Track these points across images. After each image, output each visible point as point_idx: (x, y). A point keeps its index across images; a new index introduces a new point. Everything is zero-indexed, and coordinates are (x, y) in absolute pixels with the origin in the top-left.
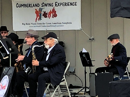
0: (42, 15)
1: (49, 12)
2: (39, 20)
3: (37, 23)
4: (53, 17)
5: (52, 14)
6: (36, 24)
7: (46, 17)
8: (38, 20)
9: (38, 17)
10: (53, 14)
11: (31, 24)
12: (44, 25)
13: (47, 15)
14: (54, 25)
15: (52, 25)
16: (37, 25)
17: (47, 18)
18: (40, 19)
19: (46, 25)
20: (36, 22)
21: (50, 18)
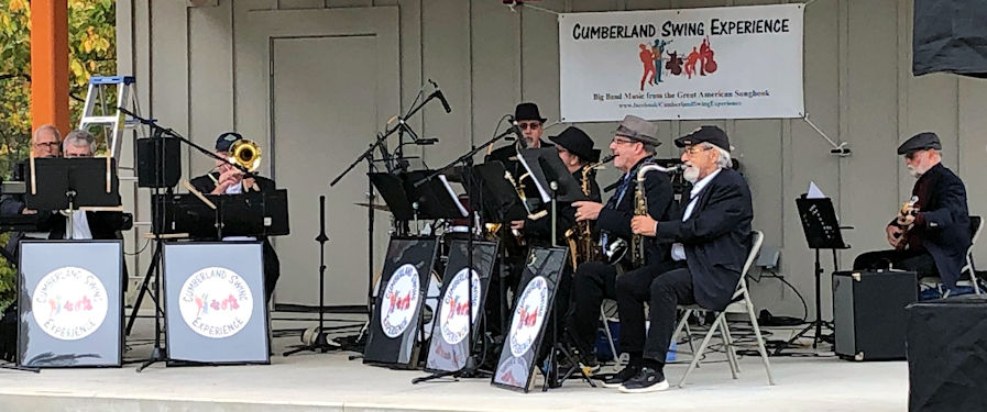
0: (664, 64)
1: (687, 55)
2: (653, 82)
3: (644, 93)
4: (702, 74)
5: (699, 61)
6: (641, 97)
7: (677, 72)
8: (650, 83)
9: (651, 73)
10: (702, 61)
11: (623, 96)
12: (670, 101)
13: (683, 67)
14: (708, 100)
15: (698, 99)
16: (646, 100)
17: (683, 77)
18: (657, 78)
19: (677, 100)
20: (642, 89)
21: (692, 75)
